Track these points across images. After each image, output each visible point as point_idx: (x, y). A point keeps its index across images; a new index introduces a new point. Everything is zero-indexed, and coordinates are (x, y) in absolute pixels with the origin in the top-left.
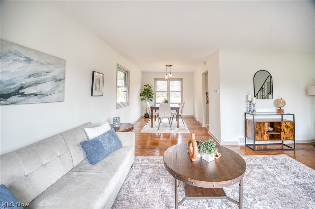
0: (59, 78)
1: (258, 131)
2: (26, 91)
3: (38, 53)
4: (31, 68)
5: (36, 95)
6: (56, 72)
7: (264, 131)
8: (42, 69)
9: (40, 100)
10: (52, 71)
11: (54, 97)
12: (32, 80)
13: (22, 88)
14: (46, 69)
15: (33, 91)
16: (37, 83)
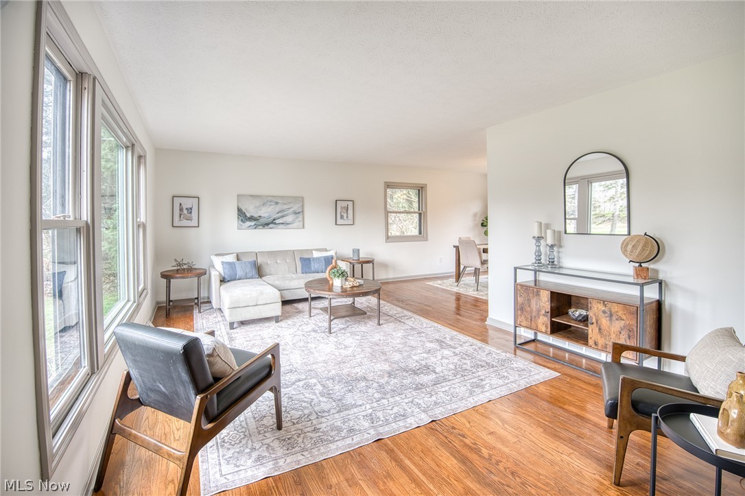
0: (297, 212)
1: (523, 304)
2: (277, 221)
3: (282, 197)
4: (278, 208)
5: (282, 224)
6: (296, 207)
7: (539, 311)
8: (285, 207)
9: (285, 227)
10: (292, 207)
11: (295, 225)
12: (280, 214)
13: (274, 220)
14: (288, 207)
15: (281, 222)
16: (283, 217)
